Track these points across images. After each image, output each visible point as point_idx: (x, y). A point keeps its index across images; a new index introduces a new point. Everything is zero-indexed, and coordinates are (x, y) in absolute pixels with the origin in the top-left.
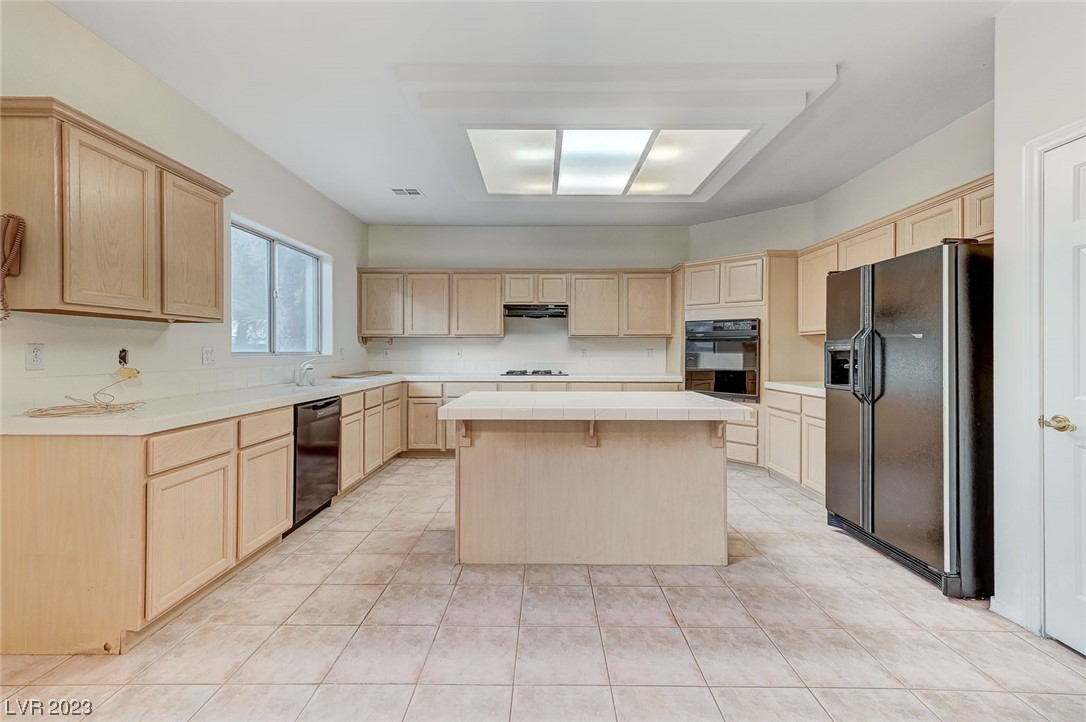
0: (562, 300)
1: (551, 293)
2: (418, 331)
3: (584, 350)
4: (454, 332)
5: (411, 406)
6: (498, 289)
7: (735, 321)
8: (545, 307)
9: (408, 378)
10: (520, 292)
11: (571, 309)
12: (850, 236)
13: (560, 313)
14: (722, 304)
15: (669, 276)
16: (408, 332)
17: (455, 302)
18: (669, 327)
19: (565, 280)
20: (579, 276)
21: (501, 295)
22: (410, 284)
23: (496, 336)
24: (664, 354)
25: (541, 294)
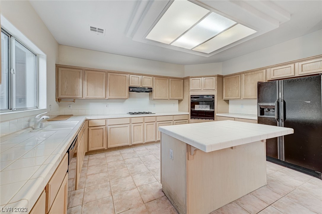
0: (150, 86)
1: (147, 83)
2: (91, 96)
4: (108, 97)
5: (90, 130)
6: (127, 80)
7: (207, 96)
8: (144, 88)
9: (88, 118)
10: (135, 81)
11: (154, 89)
13: (150, 90)
14: (202, 90)
15: (182, 80)
16: (85, 96)
17: (108, 85)
18: (182, 96)
19: (151, 79)
20: (156, 78)
21: (128, 83)
22: (86, 76)
23: (125, 99)
24: (178, 105)
25: (143, 84)
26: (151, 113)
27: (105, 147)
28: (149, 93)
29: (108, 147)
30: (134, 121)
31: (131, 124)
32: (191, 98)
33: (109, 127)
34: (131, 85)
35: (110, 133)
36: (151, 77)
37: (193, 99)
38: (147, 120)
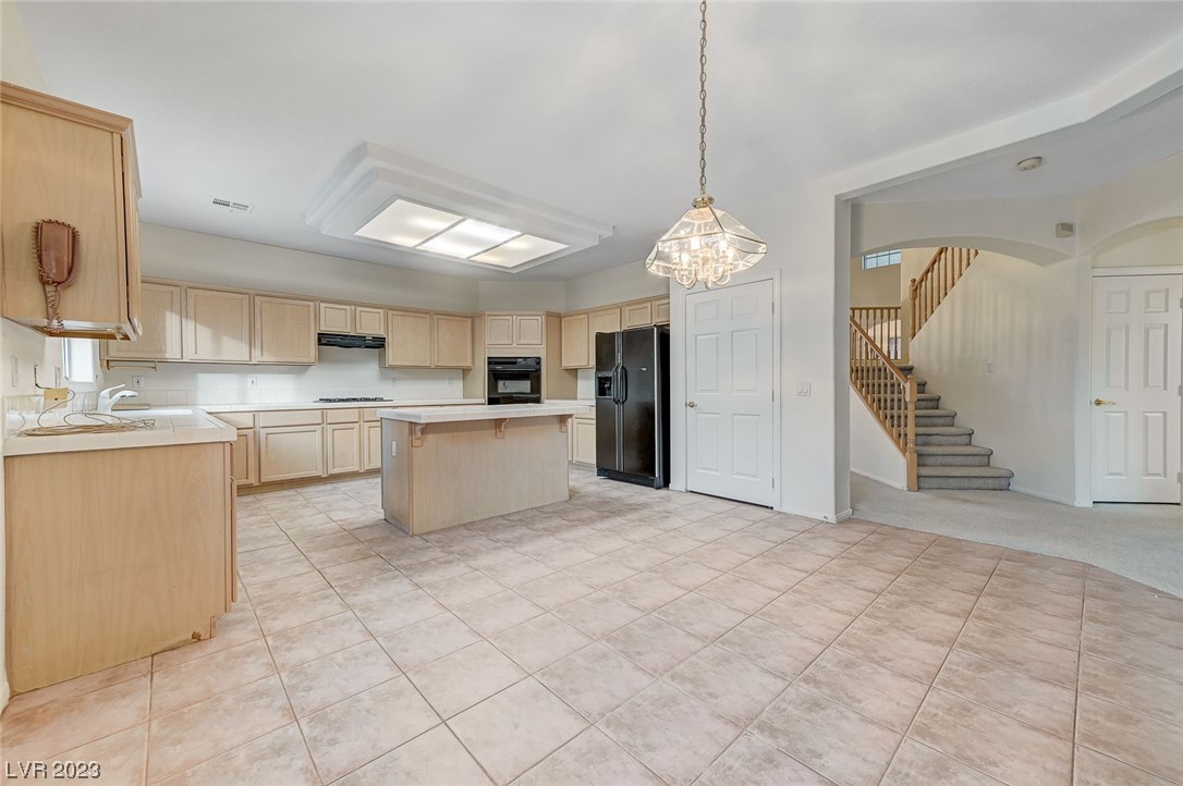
0: (380, 333)
1: (370, 326)
2: (206, 355)
3: (394, 379)
4: (257, 359)
6: (312, 317)
7: (525, 358)
8: (363, 338)
10: (336, 322)
11: (388, 342)
12: (596, 311)
13: (379, 344)
14: (514, 345)
15: (469, 320)
16: (189, 356)
17: (258, 326)
18: (470, 360)
19: (382, 315)
20: (396, 312)
21: (315, 324)
22: (191, 302)
23: (307, 366)
24: (461, 382)
25: (358, 325)
26: (382, 400)
27: (253, 480)
28: (377, 350)
29: (263, 480)
30: (332, 416)
31: (325, 425)
32: (489, 363)
33: (263, 432)
34: (324, 329)
35: (267, 446)
36: (381, 311)
37: (493, 366)
38: (368, 415)
